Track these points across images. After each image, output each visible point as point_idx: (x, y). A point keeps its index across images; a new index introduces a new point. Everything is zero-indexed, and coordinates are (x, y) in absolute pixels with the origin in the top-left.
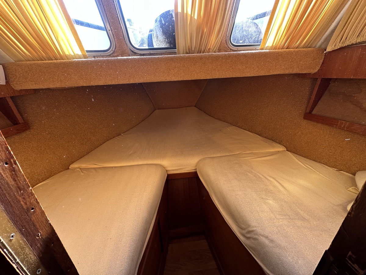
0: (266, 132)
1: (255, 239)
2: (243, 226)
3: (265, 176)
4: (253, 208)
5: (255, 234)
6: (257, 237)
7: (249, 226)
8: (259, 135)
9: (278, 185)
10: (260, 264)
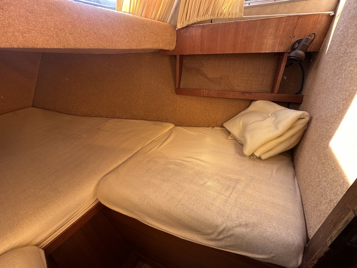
0: (150, 115)
1: (232, 235)
2: (209, 231)
3: (183, 159)
4: (205, 202)
5: (228, 231)
6: (231, 232)
7: (217, 227)
8: (145, 120)
9: (198, 162)
10: (243, 255)
